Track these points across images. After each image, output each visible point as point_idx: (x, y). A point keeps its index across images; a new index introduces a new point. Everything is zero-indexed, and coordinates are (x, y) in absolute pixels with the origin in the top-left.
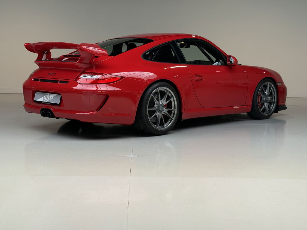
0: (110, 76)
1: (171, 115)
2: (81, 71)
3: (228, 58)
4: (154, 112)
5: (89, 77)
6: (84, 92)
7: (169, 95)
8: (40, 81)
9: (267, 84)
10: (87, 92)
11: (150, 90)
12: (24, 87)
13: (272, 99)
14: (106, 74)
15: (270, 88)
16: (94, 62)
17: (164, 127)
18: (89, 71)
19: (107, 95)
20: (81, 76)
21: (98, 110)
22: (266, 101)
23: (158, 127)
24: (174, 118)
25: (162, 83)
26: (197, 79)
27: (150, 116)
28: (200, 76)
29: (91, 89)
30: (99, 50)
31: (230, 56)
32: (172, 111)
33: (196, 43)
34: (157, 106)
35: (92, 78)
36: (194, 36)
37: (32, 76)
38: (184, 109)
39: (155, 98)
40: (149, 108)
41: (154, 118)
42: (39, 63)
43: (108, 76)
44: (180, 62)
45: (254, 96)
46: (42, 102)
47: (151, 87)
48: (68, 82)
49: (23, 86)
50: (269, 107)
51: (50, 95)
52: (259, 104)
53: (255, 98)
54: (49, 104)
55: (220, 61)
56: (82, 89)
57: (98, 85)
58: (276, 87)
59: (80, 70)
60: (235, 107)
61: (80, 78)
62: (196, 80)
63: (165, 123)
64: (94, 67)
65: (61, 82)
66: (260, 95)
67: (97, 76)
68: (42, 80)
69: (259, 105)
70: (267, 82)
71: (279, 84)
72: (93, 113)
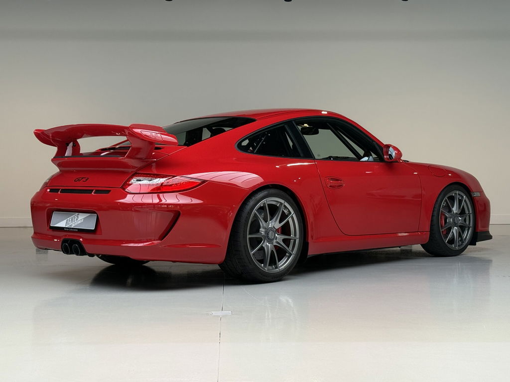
0: (182, 178)
1: (288, 247)
2: (132, 172)
3: (384, 150)
4: (259, 241)
5: (145, 182)
6: (137, 208)
7: (285, 211)
8: (61, 192)
9: (456, 194)
10: (142, 207)
11: (251, 203)
12: (33, 204)
13: (465, 220)
14: (174, 177)
15: (460, 202)
16: (154, 157)
17: (276, 268)
18: (145, 171)
19: (177, 212)
20: (132, 181)
21: (161, 238)
22: (455, 225)
23: (267, 269)
24: (294, 252)
25: (272, 191)
26: (332, 185)
27: (253, 248)
28: (337, 180)
29: (150, 201)
30: (162, 136)
31: (388, 146)
32: (291, 239)
33: (328, 124)
34: (264, 230)
35: (151, 182)
36: (326, 113)
37: (46, 185)
38: (312, 237)
39: (261, 217)
40: (250, 234)
41: (259, 252)
42: (60, 161)
43: (179, 179)
44: (302, 155)
45: (433, 216)
46: (64, 228)
47: (253, 198)
48: (110, 191)
49: (31, 204)
50: (460, 235)
51: (79, 214)
52: (443, 230)
53: (435, 218)
54: (77, 230)
55: (372, 156)
56: (134, 202)
57: (161, 195)
58: (472, 199)
59: (130, 170)
60: (400, 235)
61: (131, 184)
62: (330, 186)
63: (279, 261)
64: (154, 164)
65: (97, 191)
66: (443, 214)
67: (159, 179)
68: (63, 191)
69: (442, 232)
70: (455, 192)
71: (476, 194)
72: (153, 243)
